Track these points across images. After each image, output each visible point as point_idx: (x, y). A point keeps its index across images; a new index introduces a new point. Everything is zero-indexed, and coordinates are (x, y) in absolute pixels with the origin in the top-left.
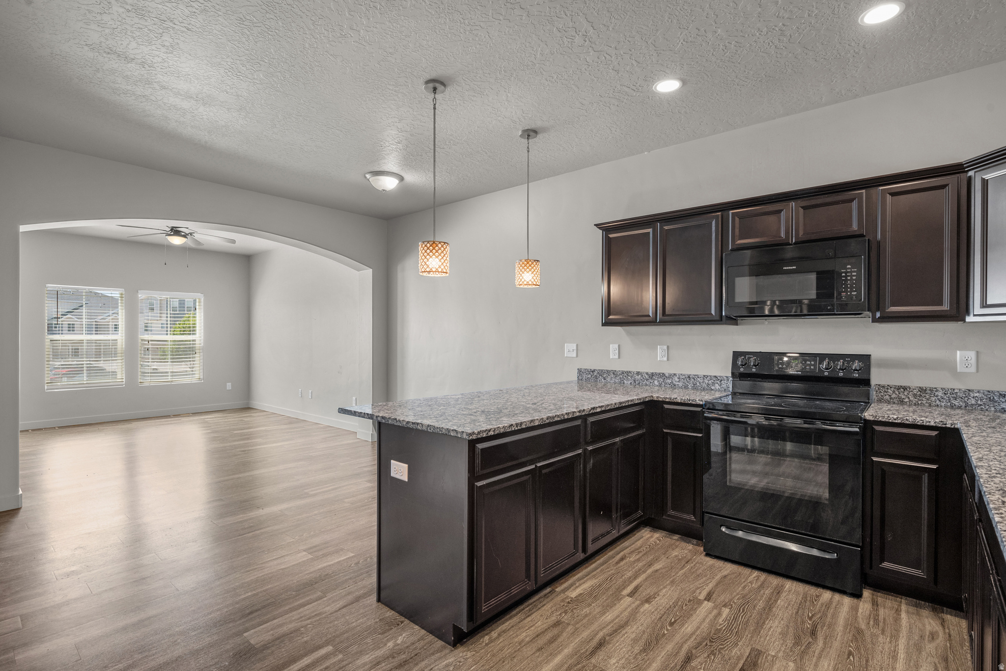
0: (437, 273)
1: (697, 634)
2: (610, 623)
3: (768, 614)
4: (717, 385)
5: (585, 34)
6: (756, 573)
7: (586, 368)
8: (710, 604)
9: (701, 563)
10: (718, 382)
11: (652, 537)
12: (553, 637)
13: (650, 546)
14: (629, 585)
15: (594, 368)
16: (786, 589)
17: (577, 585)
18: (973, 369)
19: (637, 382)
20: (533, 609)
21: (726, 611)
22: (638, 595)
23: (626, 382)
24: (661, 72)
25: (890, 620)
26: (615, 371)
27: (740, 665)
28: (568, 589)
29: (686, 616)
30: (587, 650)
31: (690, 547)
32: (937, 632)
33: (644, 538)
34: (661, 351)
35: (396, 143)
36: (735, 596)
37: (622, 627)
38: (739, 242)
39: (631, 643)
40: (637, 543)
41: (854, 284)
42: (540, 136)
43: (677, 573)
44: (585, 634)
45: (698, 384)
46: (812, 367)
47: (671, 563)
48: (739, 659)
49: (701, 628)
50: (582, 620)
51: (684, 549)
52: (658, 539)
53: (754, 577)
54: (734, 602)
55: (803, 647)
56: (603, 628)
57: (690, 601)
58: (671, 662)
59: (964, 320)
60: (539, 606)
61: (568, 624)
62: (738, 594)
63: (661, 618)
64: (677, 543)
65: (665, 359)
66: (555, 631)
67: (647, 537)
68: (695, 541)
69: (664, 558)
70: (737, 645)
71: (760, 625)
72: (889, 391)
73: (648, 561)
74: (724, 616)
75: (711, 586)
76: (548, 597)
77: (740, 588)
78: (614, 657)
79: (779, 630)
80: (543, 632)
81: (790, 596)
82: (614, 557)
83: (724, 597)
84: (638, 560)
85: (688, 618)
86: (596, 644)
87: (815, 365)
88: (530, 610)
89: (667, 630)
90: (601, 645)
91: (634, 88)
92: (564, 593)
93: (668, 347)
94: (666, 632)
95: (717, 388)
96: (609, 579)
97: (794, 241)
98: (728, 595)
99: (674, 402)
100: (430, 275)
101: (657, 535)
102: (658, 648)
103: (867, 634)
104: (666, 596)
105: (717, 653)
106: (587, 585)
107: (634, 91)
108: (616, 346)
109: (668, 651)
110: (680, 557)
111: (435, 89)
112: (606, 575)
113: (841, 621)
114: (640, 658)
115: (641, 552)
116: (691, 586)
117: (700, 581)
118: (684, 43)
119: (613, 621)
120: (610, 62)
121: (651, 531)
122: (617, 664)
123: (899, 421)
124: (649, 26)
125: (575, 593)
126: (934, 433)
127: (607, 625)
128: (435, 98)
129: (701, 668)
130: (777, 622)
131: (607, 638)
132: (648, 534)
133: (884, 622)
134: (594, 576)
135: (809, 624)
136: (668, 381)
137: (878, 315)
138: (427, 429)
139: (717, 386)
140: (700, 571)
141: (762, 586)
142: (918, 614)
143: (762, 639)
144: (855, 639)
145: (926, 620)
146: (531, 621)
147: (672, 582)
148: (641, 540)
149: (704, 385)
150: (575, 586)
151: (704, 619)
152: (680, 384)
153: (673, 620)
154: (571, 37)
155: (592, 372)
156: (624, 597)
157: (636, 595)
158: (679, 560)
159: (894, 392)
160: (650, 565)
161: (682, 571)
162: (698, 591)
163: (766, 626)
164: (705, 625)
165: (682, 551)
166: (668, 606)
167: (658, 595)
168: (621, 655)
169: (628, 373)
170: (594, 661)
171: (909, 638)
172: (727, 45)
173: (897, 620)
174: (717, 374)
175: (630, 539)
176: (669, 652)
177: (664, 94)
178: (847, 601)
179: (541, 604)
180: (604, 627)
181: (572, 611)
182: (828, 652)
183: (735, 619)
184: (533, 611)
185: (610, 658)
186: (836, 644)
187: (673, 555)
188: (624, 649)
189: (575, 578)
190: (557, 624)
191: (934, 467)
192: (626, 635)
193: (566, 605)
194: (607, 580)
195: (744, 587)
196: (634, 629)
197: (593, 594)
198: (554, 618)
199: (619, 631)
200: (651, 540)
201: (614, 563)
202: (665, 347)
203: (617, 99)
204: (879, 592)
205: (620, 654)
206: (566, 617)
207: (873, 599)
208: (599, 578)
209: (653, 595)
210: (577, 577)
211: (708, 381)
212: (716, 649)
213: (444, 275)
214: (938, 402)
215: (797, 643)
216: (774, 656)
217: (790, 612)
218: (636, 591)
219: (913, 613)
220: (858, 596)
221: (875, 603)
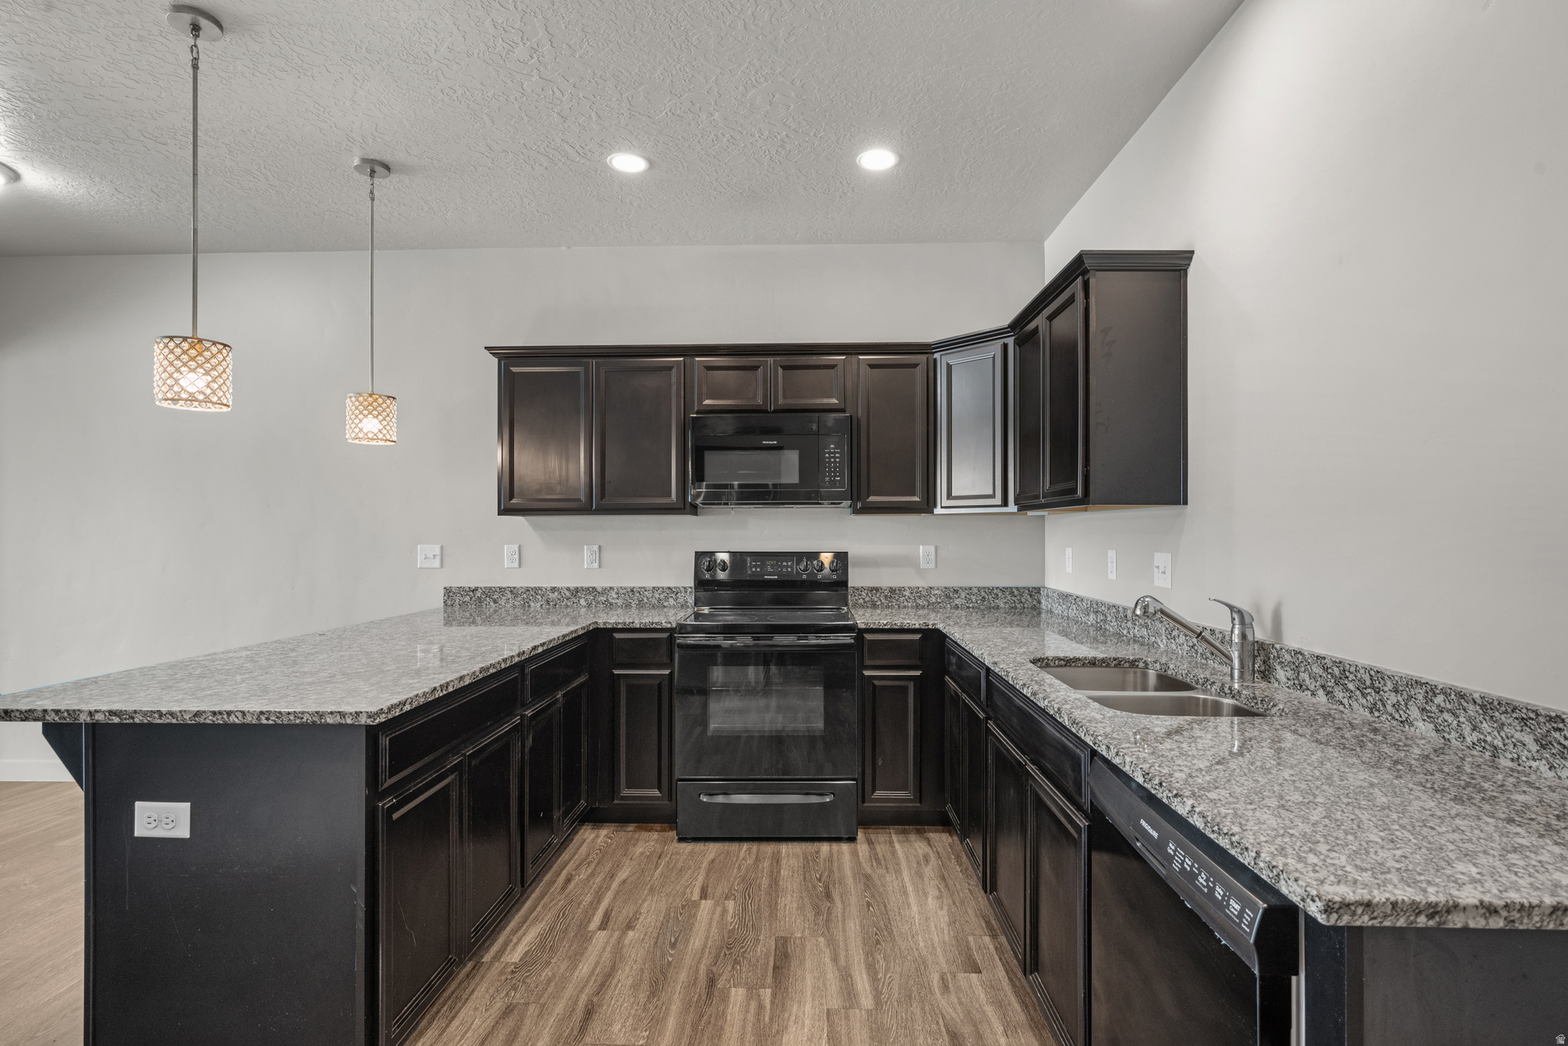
0: (210, 405)
1: (708, 946)
2: (590, 976)
3: (776, 891)
4: (671, 600)
5: (536, 47)
6: (745, 846)
7: (459, 586)
8: (709, 902)
9: (677, 853)
10: (673, 595)
11: (597, 836)
12: (510, 1033)
13: (600, 850)
14: (594, 915)
15: (477, 586)
16: (783, 855)
17: (515, 940)
18: (932, 565)
19: (551, 603)
20: (456, 1004)
21: (731, 905)
22: (613, 923)
23: (532, 604)
24: (626, 142)
25: (889, 856)
26: (514, 588)
27: (771, 964)
28: (503, 953)
29: (688, 927)
30: (572, 1029)
31: (655, 835)
32: (928, 853)
33: (588, 841)
34: (589, 554)
35: (33, 99)
36: (733, 882)
37: (609, 975)
38: (707, 402)
39: (631, 993)
40: (580, 850)
41: (838, 467)
42: (394, 177)
43: (653, 876)
44: (560, 1008)
45: (645, 600)
46: (789, 570)
47: (640, 865)
48: (767, 957)
49: (711, 936)
50: (546, 989)
51: (648, 842)
52: (606, 836)
53: (746, 851)
54: (735, 890)
55: (825, 915)
56: (583, 988)
57: (683, 907)
58: (693, 994)
59: (933, 513)
60: (465, 996)
61: (527, 1004)
62: (735, 878)
63: (656, 942)
64: (637, 835)
65: (596, 565)
66: (510, 1022)
67: (592, 839)
68: (658, 826)
69: (628, 861)
70: (758, 940)
71: (773, 907)
72: (863, 593)
73: (607, 872)
74: (731, 911)
75: (700, 879)
76: (474, 977)
77: (735, 871)
78: (615, 1022)
79: (795, 905)
80: (490, 1033)
81: (791, 862)
82: (555, 881)
83: (722, 888)
84: (592, 875)
85: (691, 930)
86: (582, 1015)
87: (792, 567)
88: (451, 1009)
89: (671, 955)
90: (589, 1013)
91: (581, 151)
92: (498, 960)
93: (600, 547)
94: (670, 959)
95: (672, 604)
96: (561, 915)
97: (772, 409)
98: (725, 884)
99: (631, 629)
100: (177, 407)
101: (603, 832)
102: (669, 984)
103: (875, 876)
104: (651, 912)
105: (742, 959)
106: (530, 936)
107: (579, 155)
108: (516, 547)
109: (683, 982)
110: (648, 853)
111: (196, 29)
112: (554, 911)
113: (848, 872)
114: (651, 1007)
115: (592, 862)
116: (678, 887)
117: (687, 877)
118: (669, 113)
119: (592, 973)
120: (558, 102)
121: (593, 829)
122: (624, 1030)
123: (889, 627)
124: (632, 73)
125: (517, 954)
126: (918, 637)
127: (588, 982)
128: (196, 46)
129: (730, 987)
130: (789, 896)
131: (595, 1000)
132: (590, 834)
133: (885, 860)
134: (536, 919)
135: (821, 887)
136: (602, 598)
137: (859, 505)
138: (258, 719)
139: (672, 602)
140: (680, 864)
141: (757, 860)
142: (908, 841)
143: (782, 923)
144: (867, 887)
145: (916, 844)
146: (461, 1024)
147: (651, 890)
148: (585, 845)
149: (654, 601)
150: (512, 944)
151: (710, 924)
152: (620, 602)
153: (673, 939)
154: (511, 43)
155: (473, 591)
156: (594, 933)
157: (611, 924)
158: (648, 857)
159: (867, 594)
160: (612, 876)
161: (657, 871)
162: (688, 891)
163: (781, 906)
164: (714, 930)
165: (647, 844)
166: (659, 924)
167: (640, 914)
168: (625, 1014)
169: (536, 590)
170: (590, 1039)
171: (910, 868)
172: (720, 135)
173: (894, 853)
174: (672, 585)
175: (568, 848)
176: (685, 984)
177: (619, 173)
178: (845, 847)
179: (468, 992)
180: (585, 986)
181: (524, 982)
182: (850, 911)
183: (744, 910)
184: (457, 1008)
185: (611, 1025)
186: (853, 900)
187: (638, 853)
188: (625, 1005)
189: (506, 931)
190: (508, 1011)
191: (918, 673)
192: (620, 985)
193: (509, 977)
194: (558, 917)
195: (739, 868)
196: (627, 972)
197: (545, 946)
198: (499, 1005)
199: (608, 983)
200: (599, 841)
201: (558, 890)
202: (596, 548)
203: (549, 158)
204: (868, 828)
205: (621, 1014)
206: (518, 995)
207: (866, 838)
208: (546, 919)
209: (633, 915)
210: (509, 929)
211: (660, 594)
212: (738, 956)
213: (225, 409)
214: (905, 603)
215: (818, 914)
216: (801, 938)
217: (798, 881)
218: (608, 919)
219: (904, 842)
220: (852, 839)
221: (870, 842)
